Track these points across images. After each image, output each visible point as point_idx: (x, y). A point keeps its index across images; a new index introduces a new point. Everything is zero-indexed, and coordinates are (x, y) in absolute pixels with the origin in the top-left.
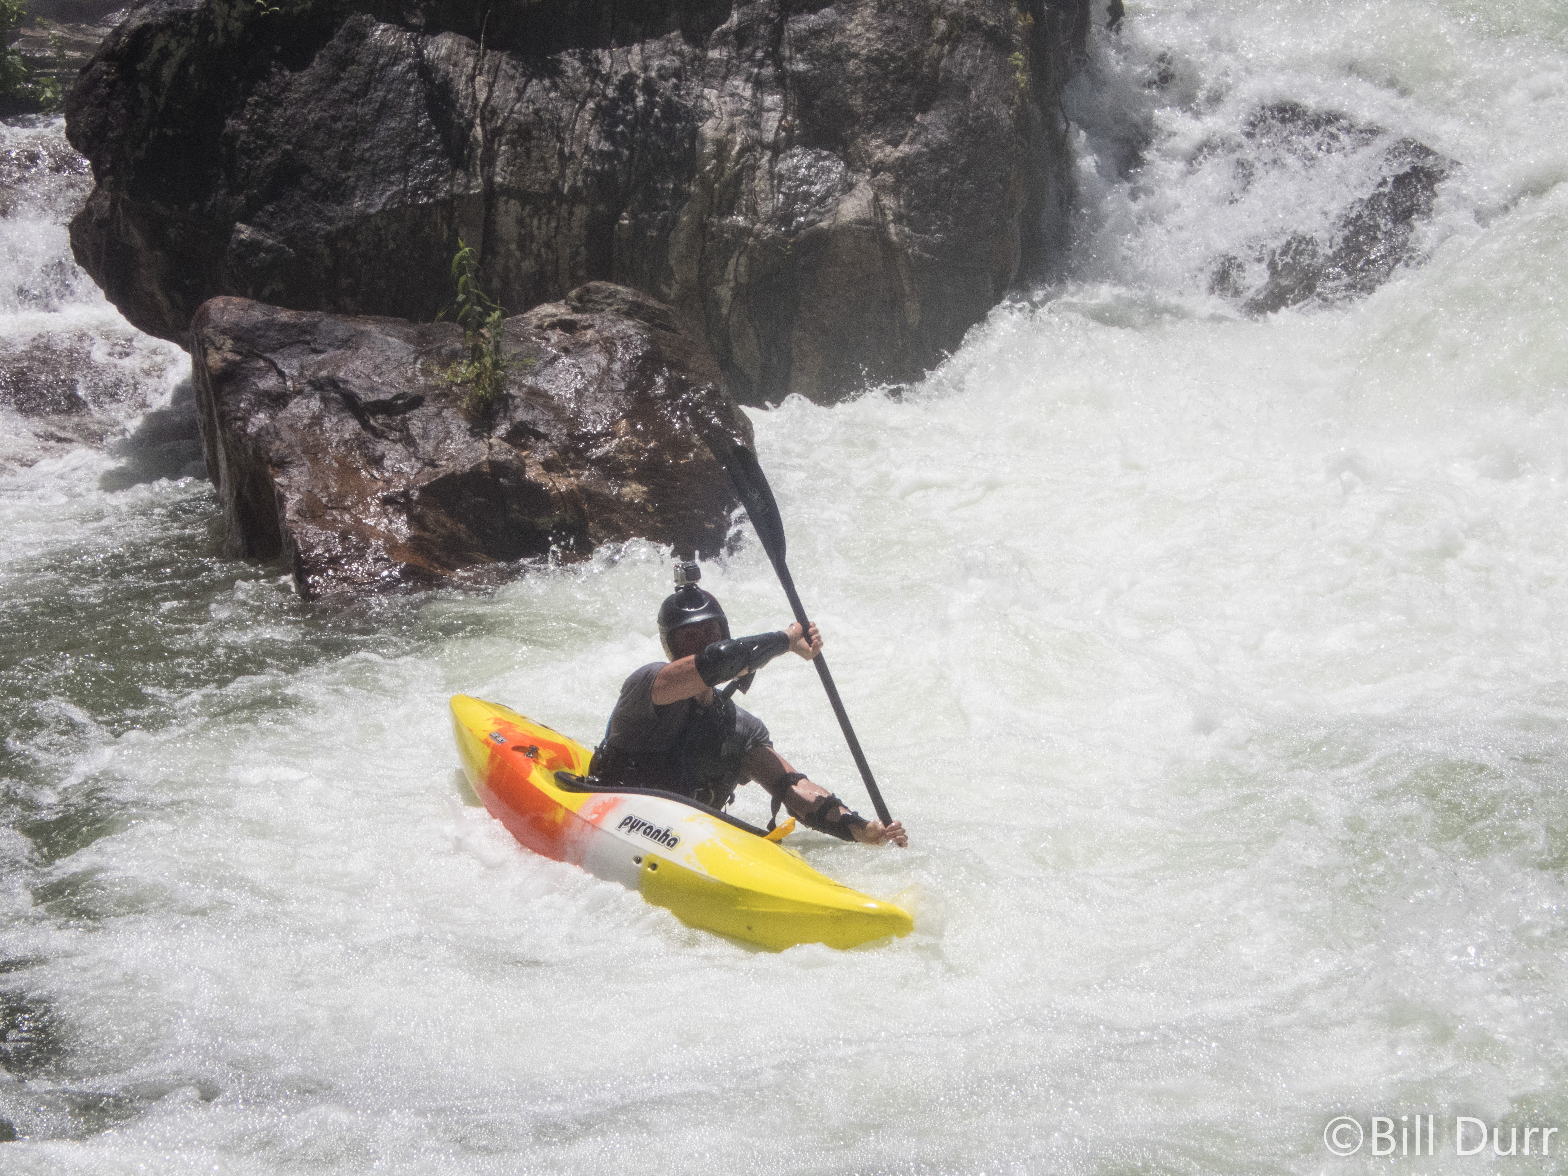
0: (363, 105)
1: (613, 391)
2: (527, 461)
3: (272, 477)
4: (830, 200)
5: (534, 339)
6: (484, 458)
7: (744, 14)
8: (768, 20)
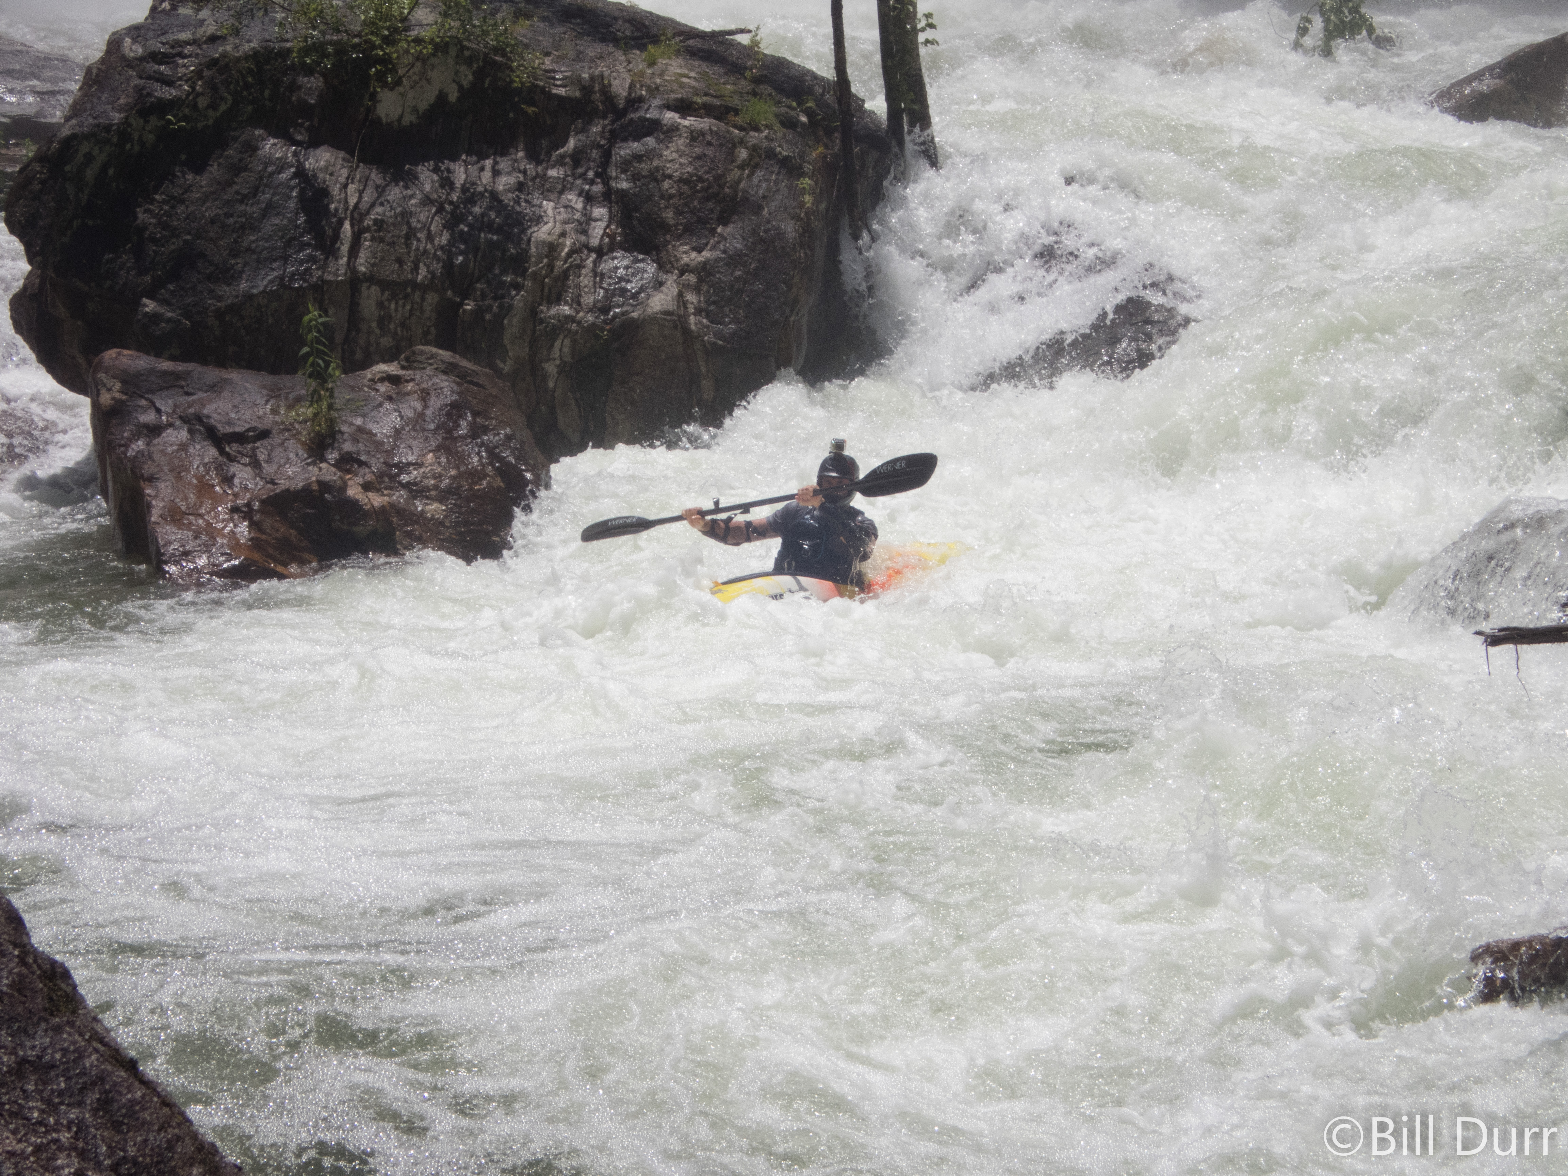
0: (252, 205)
1: (424, 430)
2: (350, 483)
3: (143, 490)
4: (643, 295)
5: (366, 389)
6: (314, 479)
7: (579, 140)
8: (599, 146)
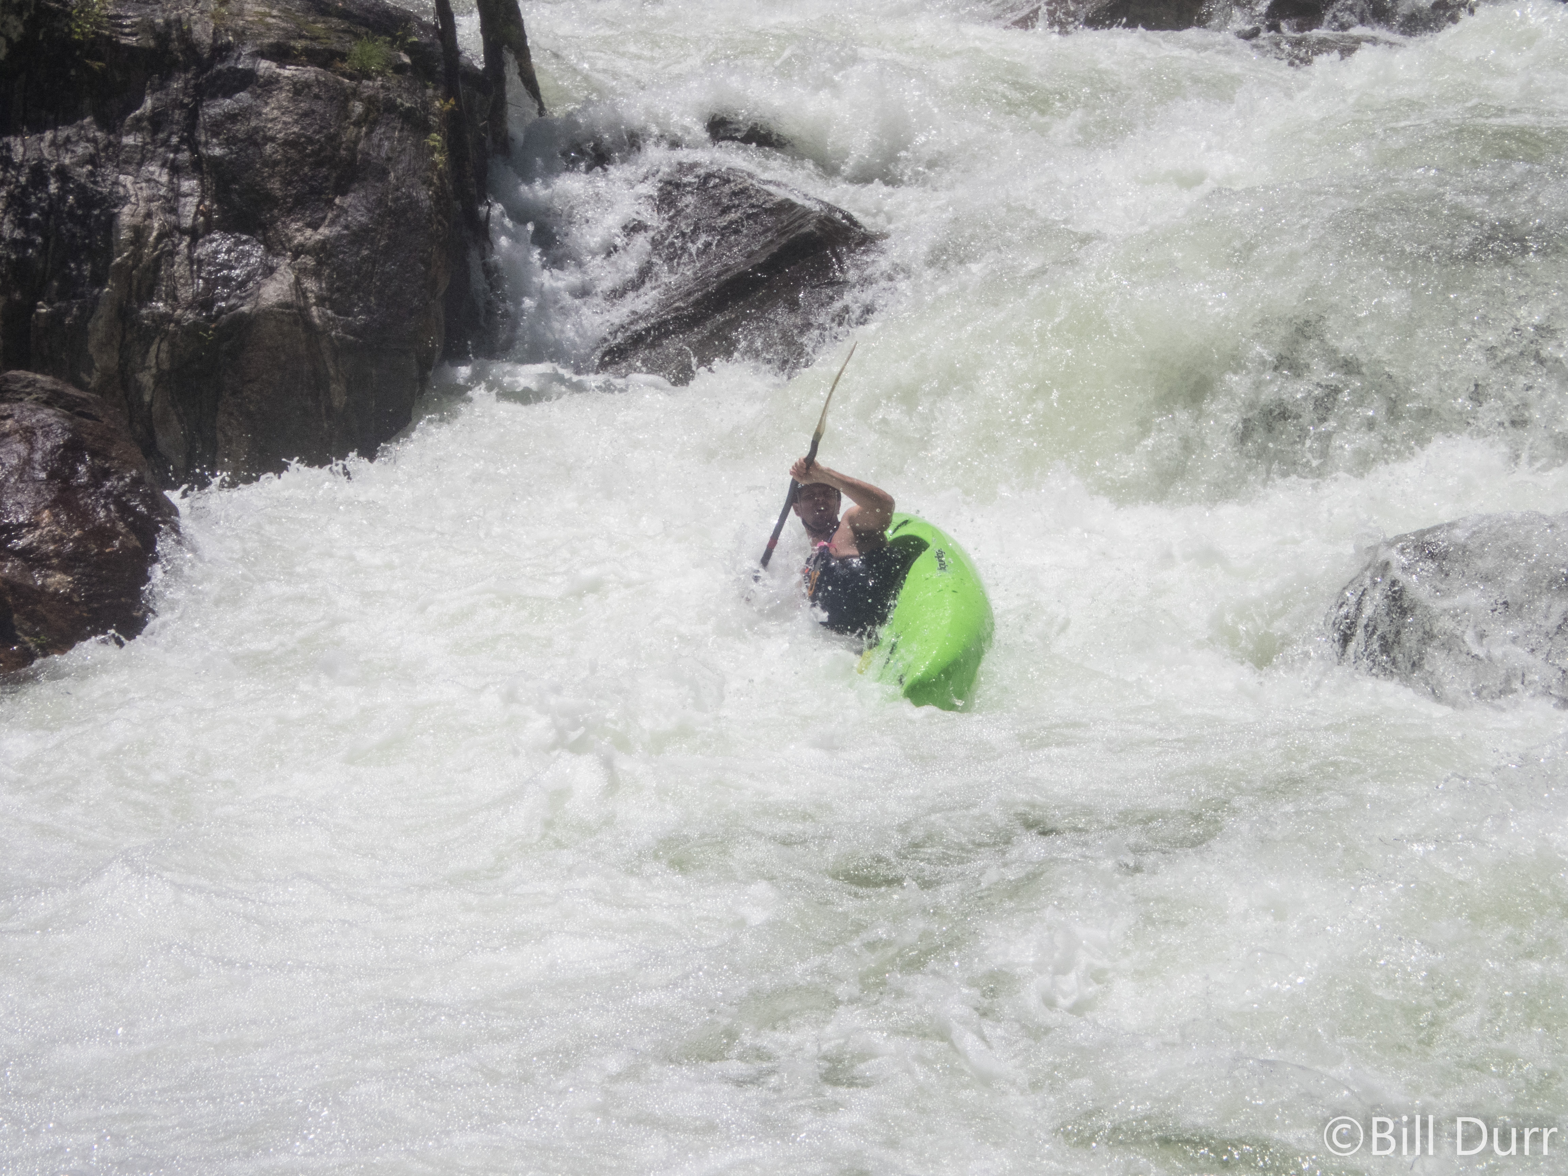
1: (34, 480)
4: (251, 284)
7: (158, 99)
8: (183, 106)
